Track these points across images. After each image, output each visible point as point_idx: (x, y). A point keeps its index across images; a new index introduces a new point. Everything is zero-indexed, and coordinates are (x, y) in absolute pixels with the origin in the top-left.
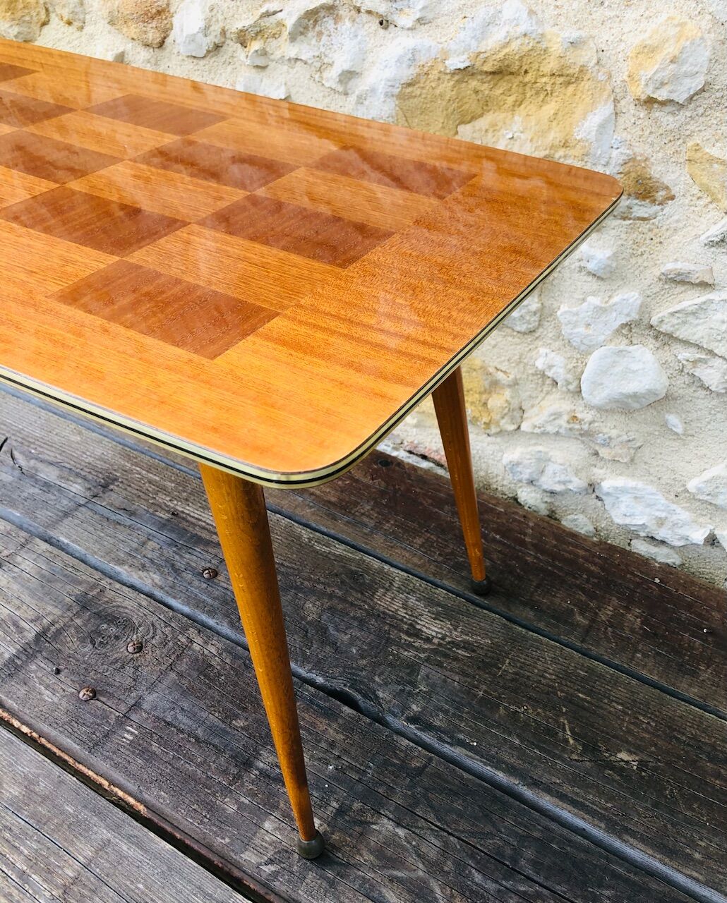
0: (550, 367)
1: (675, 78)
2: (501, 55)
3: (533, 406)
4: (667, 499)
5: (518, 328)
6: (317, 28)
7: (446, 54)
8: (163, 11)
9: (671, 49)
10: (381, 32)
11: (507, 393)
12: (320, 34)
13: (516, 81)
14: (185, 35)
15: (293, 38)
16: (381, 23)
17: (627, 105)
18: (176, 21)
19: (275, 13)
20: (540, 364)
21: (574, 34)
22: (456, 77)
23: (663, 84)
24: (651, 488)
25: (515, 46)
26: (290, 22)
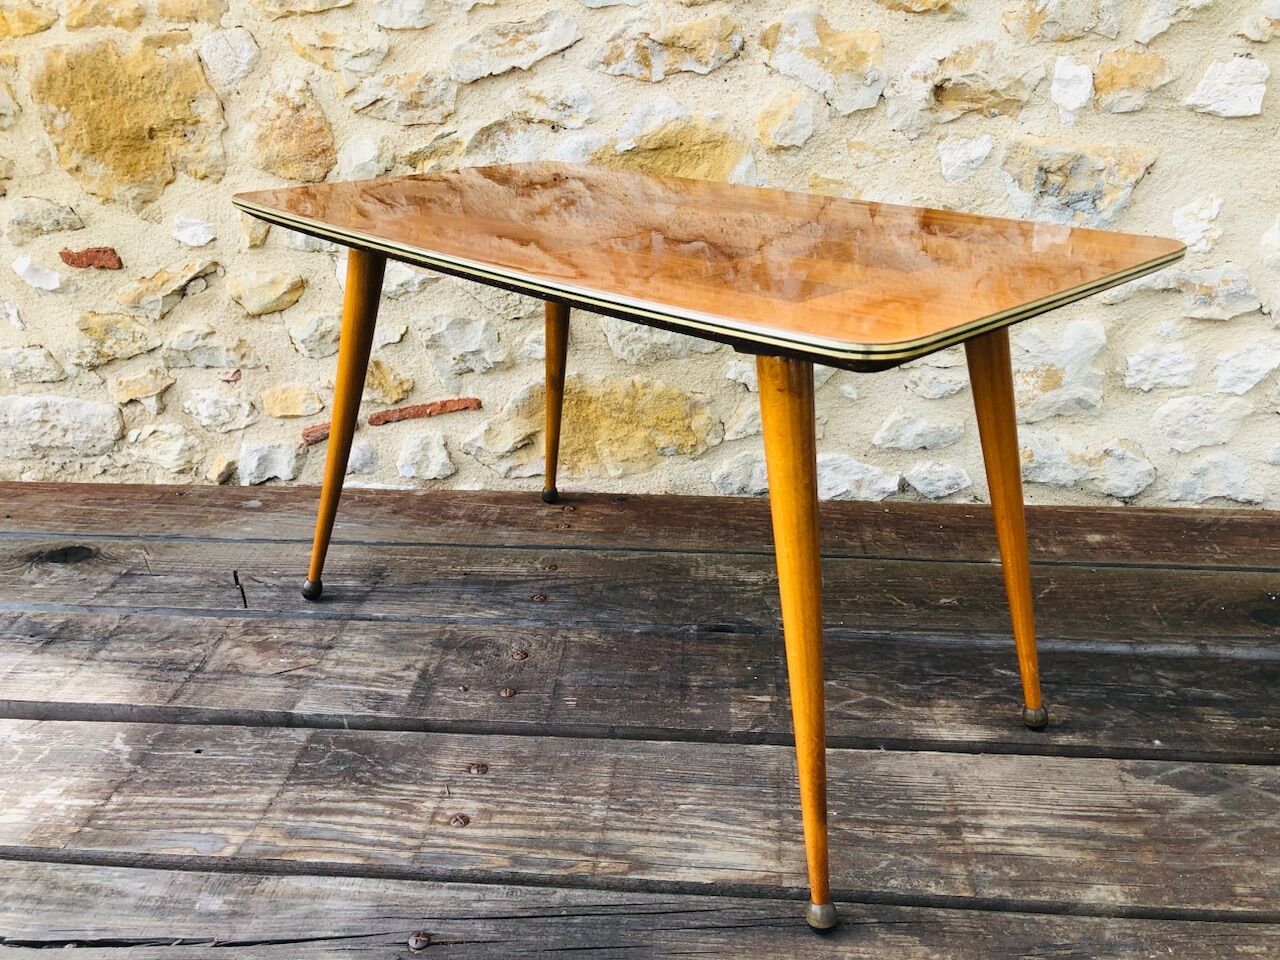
0: (741, 374)
1: (793, 130)
2: (661, 135)
3: (730, 417)
4: (859, 461)
5: (707, 350)
6: (490, 141)
7: (615, 142)
8: (328, 149)
9: (787, 112)
10: (552, 135)
11: (707, 411)
12: (493, 146)
13: (673, 152)
14: (354, 164)
15: (469, 151)
16: (553, 127)
17: (762, 154)
18: (340, 156)
19: (450, 134)
20: (731, 375)
21: (714, 114)
22: (625, 157)
23: (786, 135)
24: (845, 456)
25: (671, 127)
26: (466, 141)
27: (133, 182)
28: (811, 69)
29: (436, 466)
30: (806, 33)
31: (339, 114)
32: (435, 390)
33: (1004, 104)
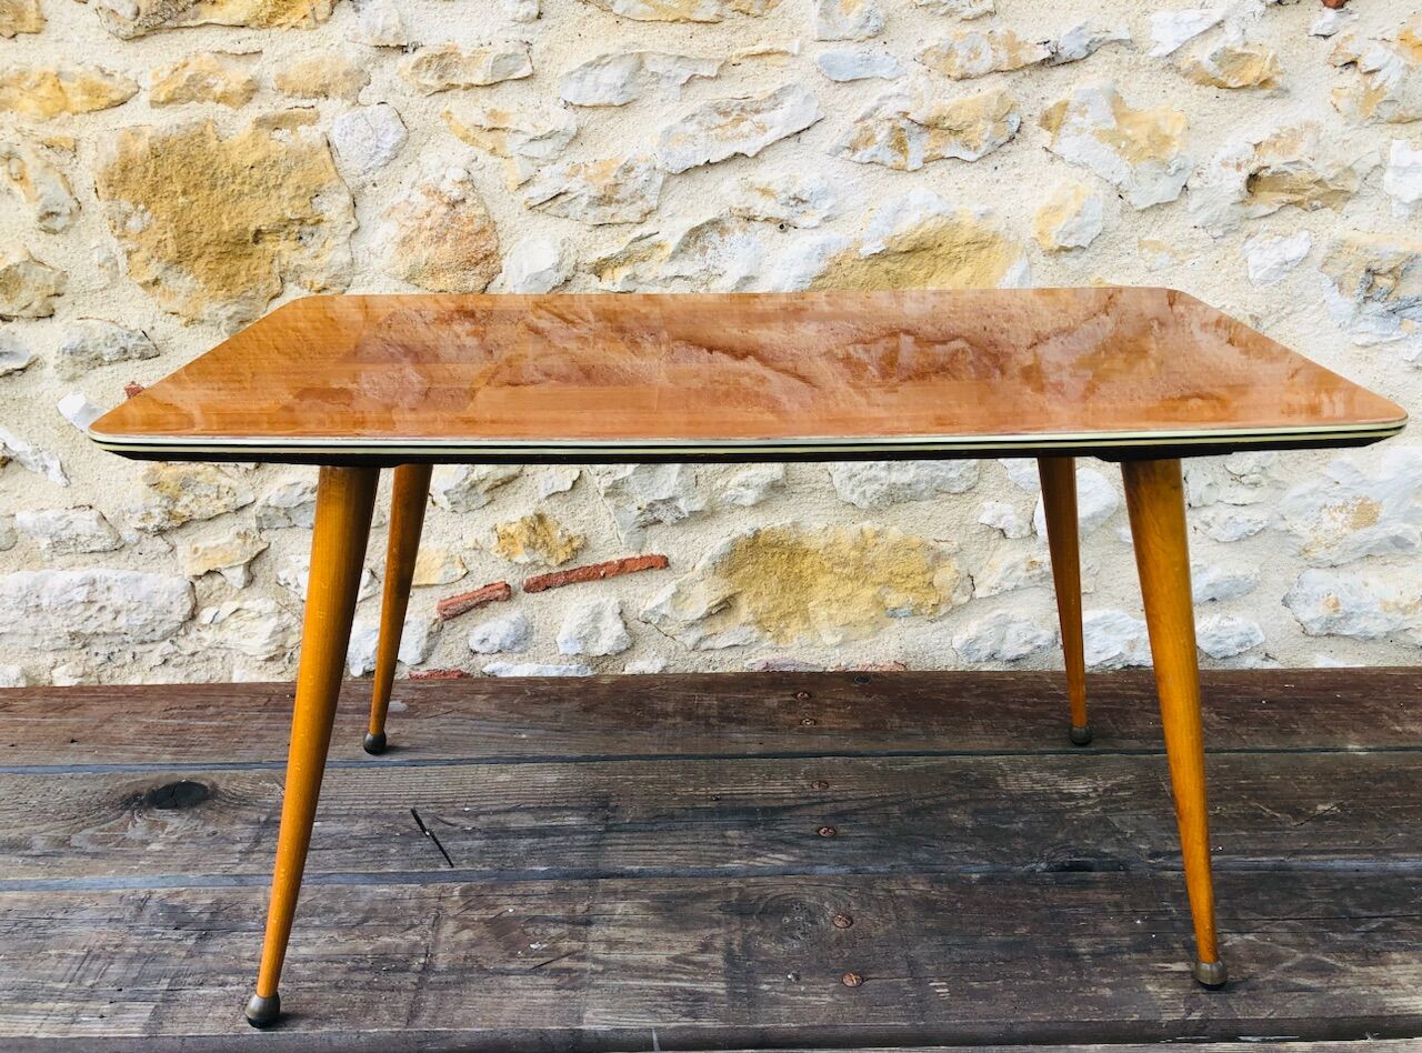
0: (999, 518)
1: (1080, 228)
2: (917, 235)
3: (981, 569)
4: (1134, 617)
5: (956, 490)
6: (699, 244)
7: (859, 244)
8: (492, 254)
9: (1073, 206)
10: (779, 236)
11: (954, 563)
12: (704, 250)
13: (927, 255)
14: (526, 273)
15: (673, 257)
16: (782, 227)
17: (1037, 256)
18: (505, 263)
19: (650, 235)
20: (986, 518)
21: (983, 208)
22: (870, 262)
23: (1071, 234)
24: (1118, 612)
25: (930, 225)
26: (672, 244)
27: (231, 297)
28: (1105, 157)
29: (609, 637)
30: (1100, 113)
31: (508, 211)
32: (612, 545)
33: (1331, 195)
